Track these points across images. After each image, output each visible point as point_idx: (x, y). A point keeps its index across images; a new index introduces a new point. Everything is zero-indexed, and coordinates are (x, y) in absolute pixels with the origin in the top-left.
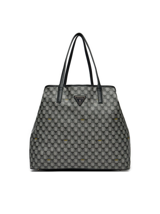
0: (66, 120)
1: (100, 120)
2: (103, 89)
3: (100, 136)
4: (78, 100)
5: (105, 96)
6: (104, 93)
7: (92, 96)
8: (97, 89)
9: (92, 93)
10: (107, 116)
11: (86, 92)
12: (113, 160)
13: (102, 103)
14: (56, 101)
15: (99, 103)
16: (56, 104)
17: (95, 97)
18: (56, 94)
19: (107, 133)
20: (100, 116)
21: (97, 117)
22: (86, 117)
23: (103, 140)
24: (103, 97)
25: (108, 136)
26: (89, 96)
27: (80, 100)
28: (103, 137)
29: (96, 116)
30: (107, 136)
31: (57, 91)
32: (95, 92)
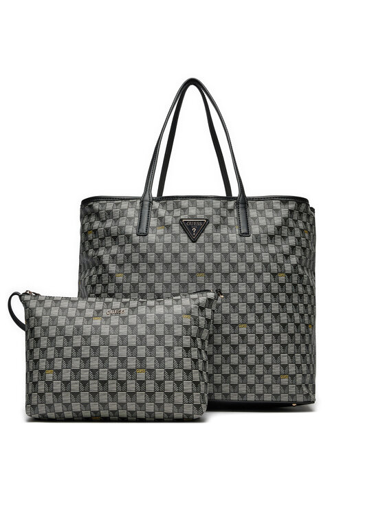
0: (160, 275)
1: (242, 275)
2: (249, 204)
3: (243, 316)
4: (190, 227)
5: (254, 219)
6: (253, 213)
7: (224, 218)
8: (237, 204)
9: (224, 213)
10: (260, 267)
11: (209, 211)
12: (276, 377)
13: (247, 234)
14: (135, 231)
15: (241, 235)
16: (136, 239)
17: (232, 221)
18: (135, 216)
19: (259, 308)
20: (242, 267)
21: (236, 270)
22: (209, 267)
23: (251, 326)
24: (251, 221)
25: (262, 314)
26: (216, 219)
27: (193, 229)
28: (251, 318)
29: (233, 265)
30: (260, 316)
31: (137, 210)
32: (231, 211)
